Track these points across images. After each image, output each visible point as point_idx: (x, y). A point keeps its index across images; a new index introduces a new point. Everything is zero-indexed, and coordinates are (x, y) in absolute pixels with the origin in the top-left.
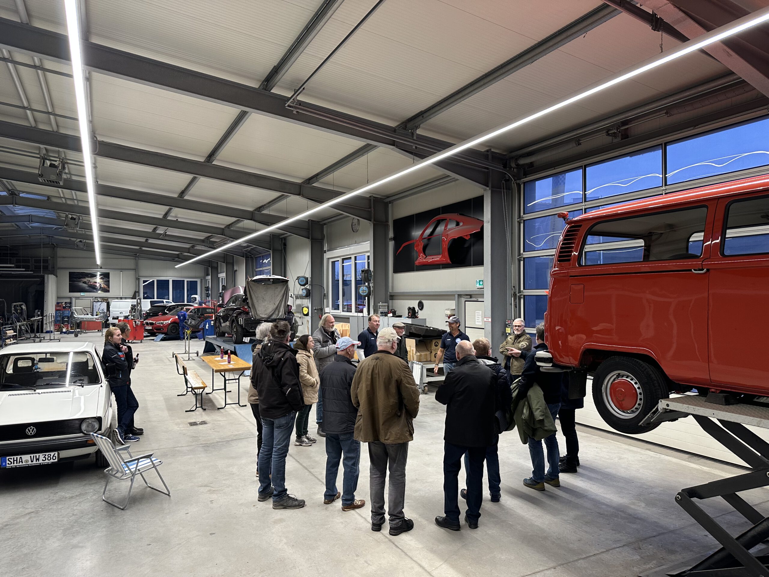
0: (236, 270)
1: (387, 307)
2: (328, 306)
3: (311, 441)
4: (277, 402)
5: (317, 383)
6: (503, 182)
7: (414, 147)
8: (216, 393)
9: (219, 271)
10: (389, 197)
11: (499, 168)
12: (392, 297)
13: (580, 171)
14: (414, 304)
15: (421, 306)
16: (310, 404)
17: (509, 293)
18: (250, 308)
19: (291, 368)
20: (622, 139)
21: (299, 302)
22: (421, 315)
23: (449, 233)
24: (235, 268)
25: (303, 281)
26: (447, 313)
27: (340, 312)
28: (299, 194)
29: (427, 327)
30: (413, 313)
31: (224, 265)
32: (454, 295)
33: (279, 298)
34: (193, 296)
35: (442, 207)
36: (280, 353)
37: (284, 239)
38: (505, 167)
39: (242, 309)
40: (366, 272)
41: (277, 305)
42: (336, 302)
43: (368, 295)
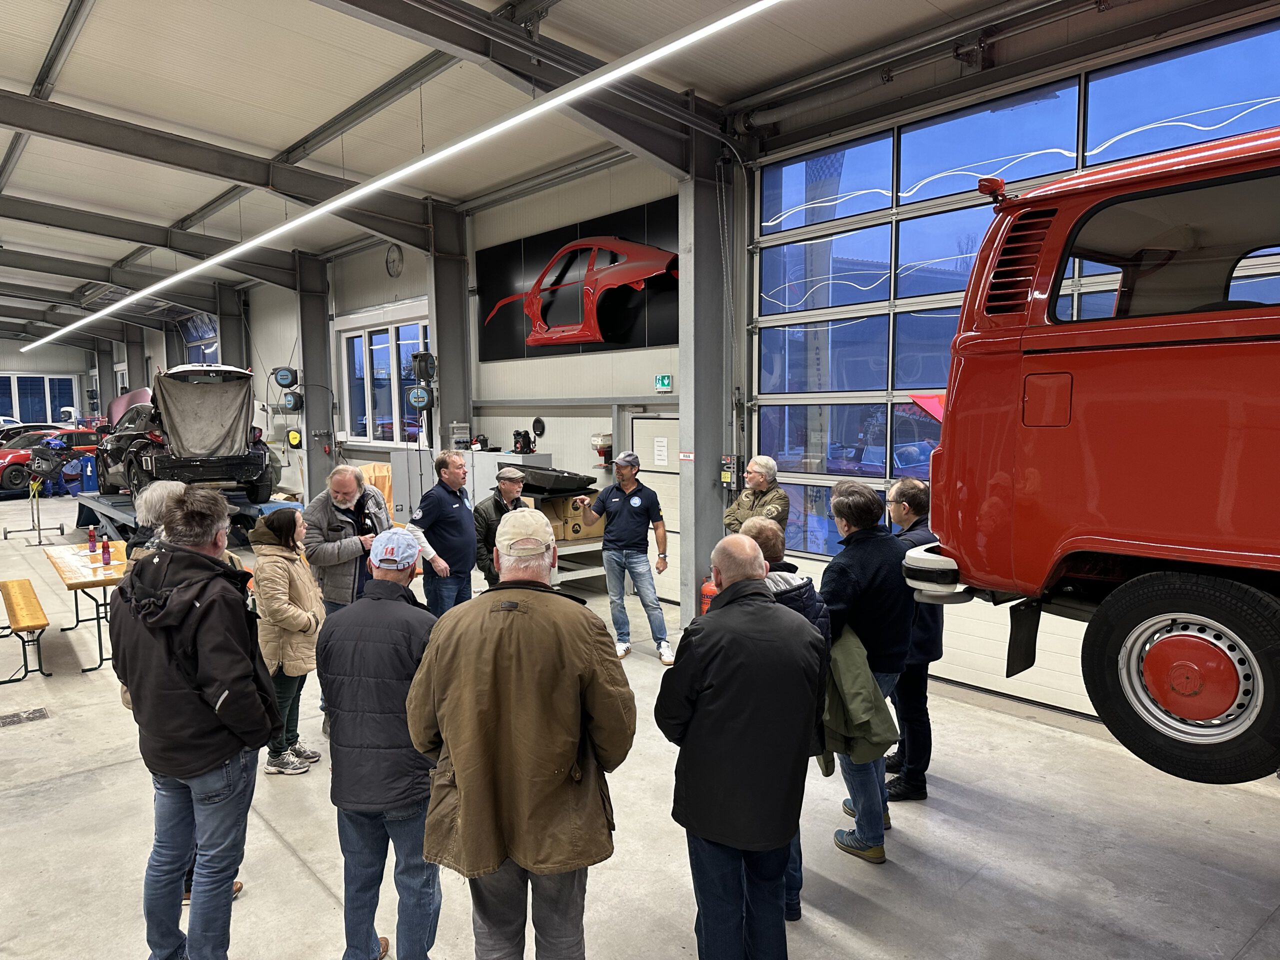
0: (150, 358)
1: (468, 432)
2: (342, 429)
3: (308, 757)
4: (190, 731)
5: (317, 623)
6: (719, 163)
7: (534, 62)
8: (86, 627)
9: (115, 360)
10: (465, 202)
11: (713, 132)
12: (479, 410)
13: (889, 142)
14: (526, 424)
15: (539, 428)
16: (301, 674)
17: (727, 401)
18: (166, 434)
19: (227, 629)
20: (983, 69)
21: (280, 419)
22: (541, 446)
23: (599, 277)
24: (147, 353)
25: (288, 379)
26: (596, 443)
27: (369, 441)
28: (265, 185)
29: (554, 470)
30: (524, 443)
31: (124, 346)
32: (610, 407)
33: (232, 413)
34: (63, 409)
35: (581, 224)
36: (189, 586)
37: (245, 293)
38: (724, 130)
39: (148, 436)
40: (423, 358)
41: (227, 428)
42: (359, 418)
43: (429, 408)
